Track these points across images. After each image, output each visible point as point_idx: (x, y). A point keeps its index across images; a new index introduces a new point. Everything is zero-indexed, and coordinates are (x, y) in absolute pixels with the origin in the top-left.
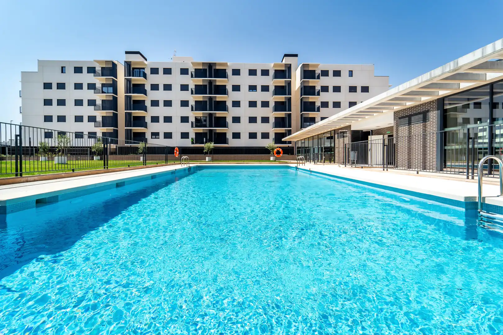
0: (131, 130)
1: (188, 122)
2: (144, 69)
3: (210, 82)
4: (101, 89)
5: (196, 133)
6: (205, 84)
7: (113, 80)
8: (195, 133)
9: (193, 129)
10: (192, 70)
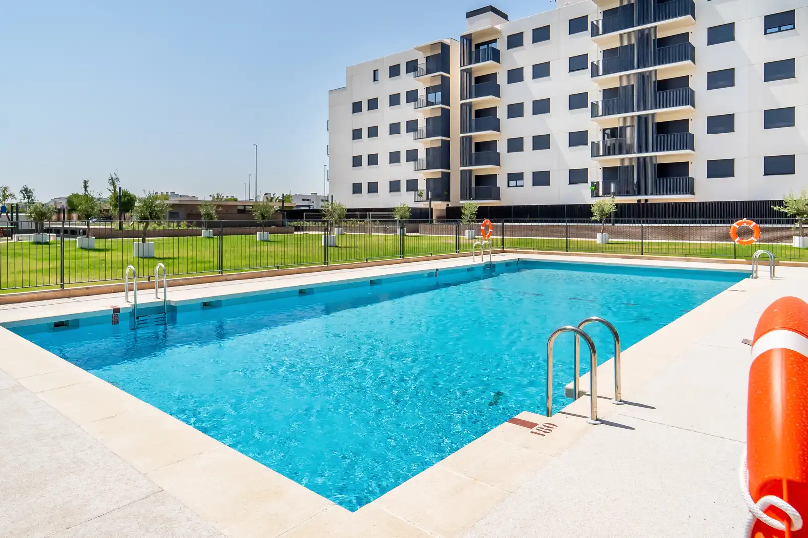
0: (471, 171)
1: (586, 144)
2: (495, 41)
3: (643, 37)
4: (425, 98)
5: (605, 170)
6: (628, 43)
7: (442, 76)
8: (603, 168)
9: (599, 161)
10: (595, 16)
